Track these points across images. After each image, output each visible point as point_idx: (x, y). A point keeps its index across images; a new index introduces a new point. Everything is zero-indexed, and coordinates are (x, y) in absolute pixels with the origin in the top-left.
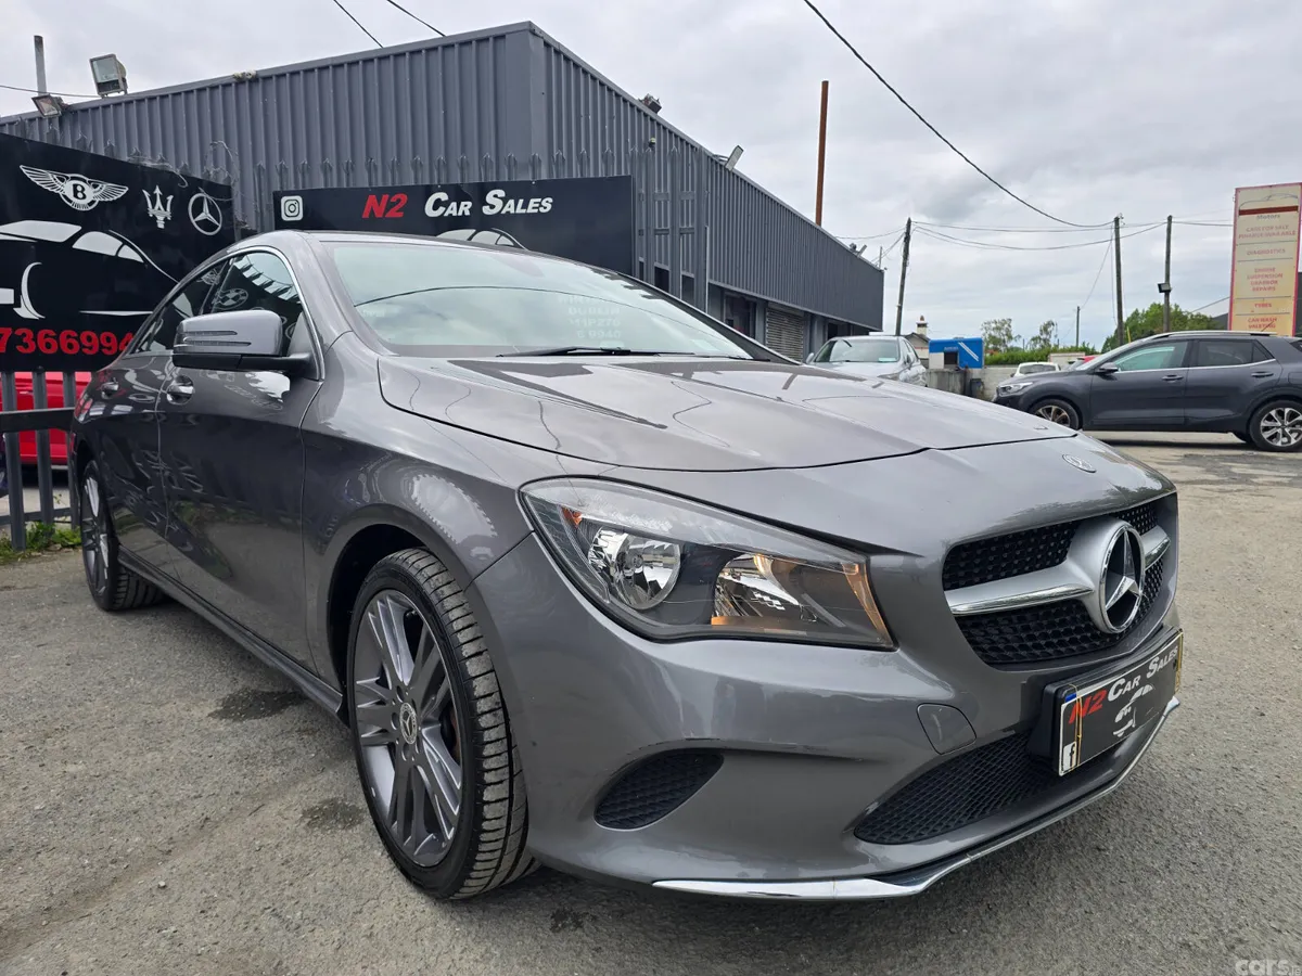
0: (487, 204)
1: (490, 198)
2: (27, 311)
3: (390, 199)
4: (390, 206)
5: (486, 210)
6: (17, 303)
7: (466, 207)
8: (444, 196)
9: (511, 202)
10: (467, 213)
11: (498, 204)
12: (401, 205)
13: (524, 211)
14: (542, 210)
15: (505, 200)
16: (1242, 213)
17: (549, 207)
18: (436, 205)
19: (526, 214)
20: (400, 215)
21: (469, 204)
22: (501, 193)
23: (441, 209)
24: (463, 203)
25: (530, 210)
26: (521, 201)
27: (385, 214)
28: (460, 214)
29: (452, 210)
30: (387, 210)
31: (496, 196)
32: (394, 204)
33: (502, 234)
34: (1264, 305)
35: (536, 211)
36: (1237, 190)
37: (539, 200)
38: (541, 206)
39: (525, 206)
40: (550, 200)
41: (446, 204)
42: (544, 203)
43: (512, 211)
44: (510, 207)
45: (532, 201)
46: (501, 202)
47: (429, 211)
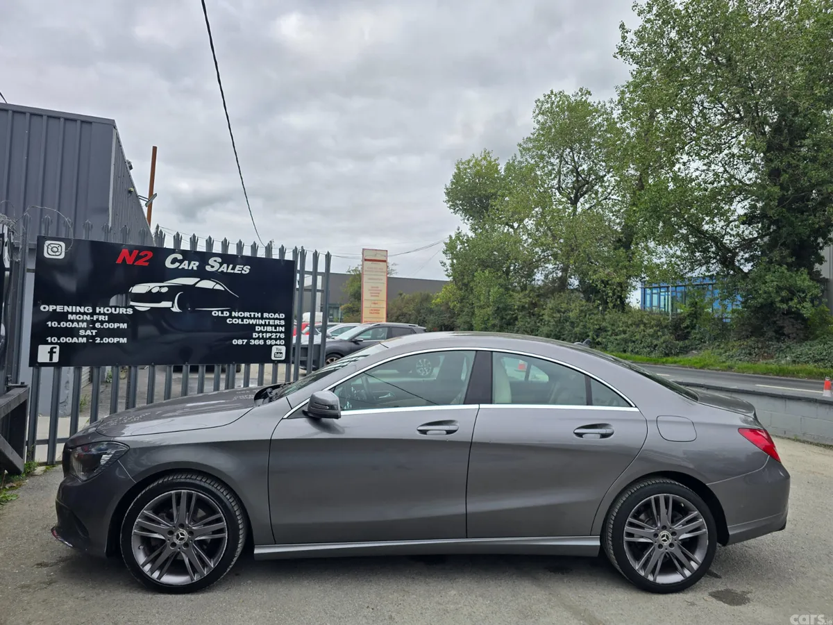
0: (209, 265)
1: (211, 261)
3: (139, 253)
4: (138, 257)
5: (208, 268)
7: (194, 265)
8: (180, 257)
9: (225, 265)
10: (195, 268)
11: (217, 266)
12: (147, 258)
13: (232, 271)
14: (243, 272)
15: (221, 264)
16: (366, 260)
17: (248, 271)
18: (174, 261)
19: (234, 273)
20: (147, 264)
21: (197, 263)
22: (219, 260)
23: (177, 264)
24: (193, 263)
25: (236, 271)
26: (231, 266)
27: (134, 262)
28: (190, 268)
29: (185, 265)
30: (136, 260)
31: (215, 261)
32: (142, 257)
33: (217, 283)
35: (240, 272)
36: (363, 249)
37: (242, 266)
38: (243, 270)
39: (233, 268)
40: (249, 267)
41: (181, 262)
42: (245, 268)
43: (225, 271)
44: (224, 268)
45: (238, 266)
46: (219, 265)
47: (168, 264)
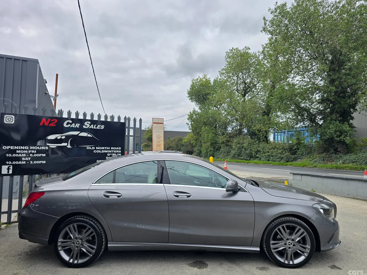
0: (85, 125)
1: (86, 123)
3: (51, 120)
4: (50, 122)
5: (84, 127)
7: (78, 125)
8: (71, 122)
9: (92, 125)
10: (78, 127)
12: (55, 123)
16: (154, 123)
17: (103, 128)
18: (68, 124)
19: (96, 129)
20: (55, 125)
22: (90, 123)
27: (48, 125)
28: (76, 127)
29: (73, 125)
30: (49, 123)
32: (52, 122)
33: (89, 134)
34: (159, 142)
35: (99, 128)
36: (153, 118)
37: (100, 126)
38: (101, 127)
39: (96, 127)
41: (71, 124)
42: (102, 126)
43: (92, 128)
46: (89, 125)
47: (65, 125)
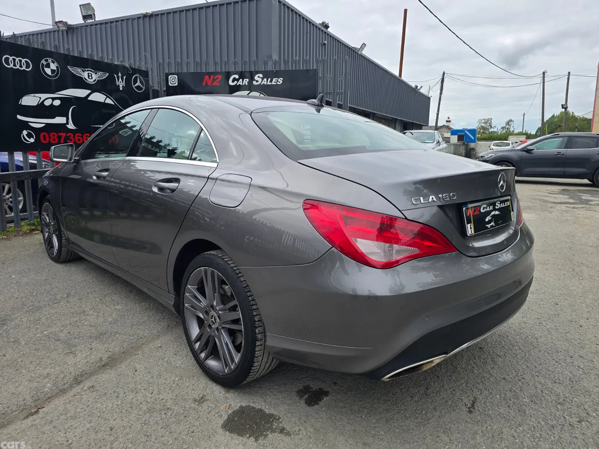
0: (255, 80)
1: (256, 78)
2: (71, 126)
3: (214, 77)
4: (214, 80)
5: (254, 83)
6: (67, 123)
8: (237, 77)
9: (265, 79)
10: (247, 84)
11: (260, 80)
12: (219, 80)
13: (270, 83)
14: (278, 83)
15: (263, 79)
17: (281, 82)
19: (271, 84)
20: (218, 84)
21: (248, 80)
22: (261, 76)
23: (236, 82)
24: (245, 80)
25: (273, 83)
26: (269, 79)
27: (212, 84)
28: (244, 84)
29: (240, 82)
30: (213, 82)
31: (259, 77)
32: (216, 80)
33: (261, 93)
35: (276, 83)
37: (277, 79)
38: (278, 81)
39: (271, 81)
40: (282, 79)
41: (238, 80)
42: (279, 80)
43: (266, 84)
44: (265, 82)
45: (274, 79)
46: (261, 79)
47: (231, 83)
